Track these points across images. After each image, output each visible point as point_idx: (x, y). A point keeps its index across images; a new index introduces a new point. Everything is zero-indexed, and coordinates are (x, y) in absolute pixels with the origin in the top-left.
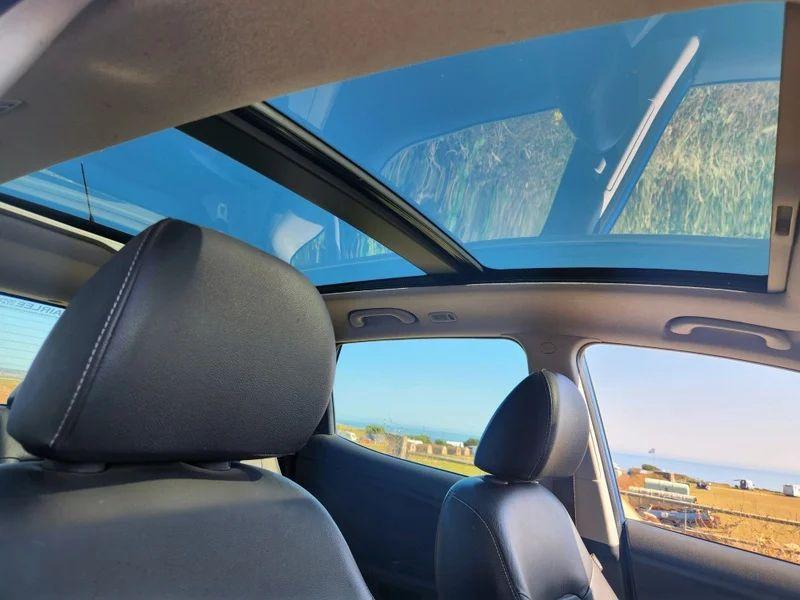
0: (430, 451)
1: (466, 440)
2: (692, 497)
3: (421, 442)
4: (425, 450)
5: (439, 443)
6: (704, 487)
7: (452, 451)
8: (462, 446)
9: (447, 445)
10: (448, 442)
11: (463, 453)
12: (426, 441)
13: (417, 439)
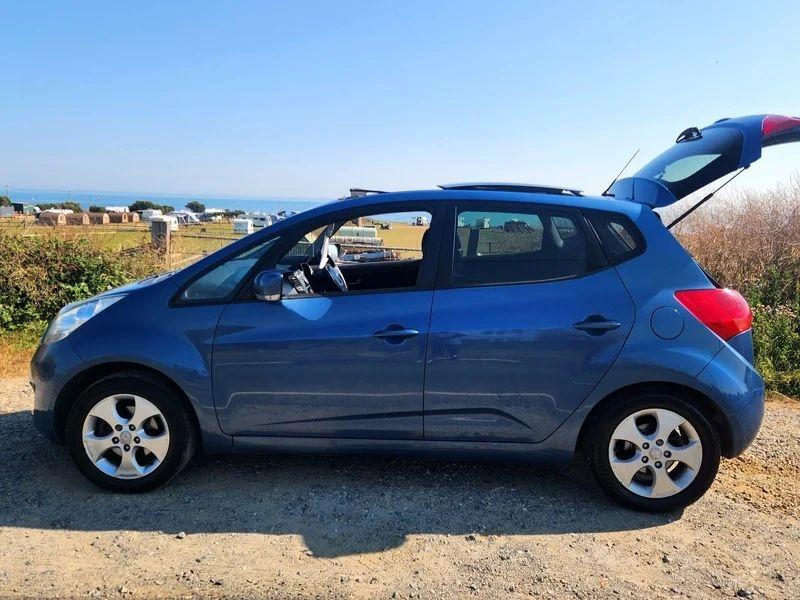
0: (86, 220)
1: (131, 204)
2: (379, 239)
3: (71, 212)
4: (79, 222)
5: (94, 210)
6: (387, 228)
7: (116, 219)
8: (128, 211)
9: (108, 212)
10: (108, 208)
11: (131, 219)
12: (77, 209)
13: (64, 208)
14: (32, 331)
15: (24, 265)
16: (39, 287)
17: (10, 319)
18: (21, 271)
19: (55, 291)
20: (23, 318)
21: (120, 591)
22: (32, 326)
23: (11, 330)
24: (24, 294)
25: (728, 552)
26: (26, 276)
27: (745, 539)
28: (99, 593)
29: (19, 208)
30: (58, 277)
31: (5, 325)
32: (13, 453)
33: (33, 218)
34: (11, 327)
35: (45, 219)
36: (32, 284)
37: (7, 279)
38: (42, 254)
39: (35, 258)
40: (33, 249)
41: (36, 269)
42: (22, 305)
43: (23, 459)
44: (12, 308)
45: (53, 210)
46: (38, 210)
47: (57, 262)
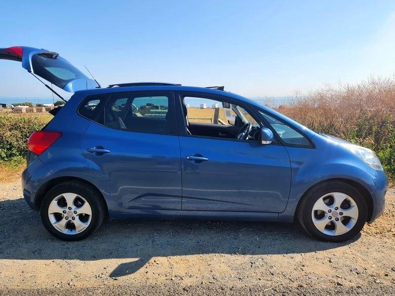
0: (35, 110)
1: (55, 103)
3: (28, 107)
4: (31, 111)
5: (39, 105)
8: (53, 105)
9: (44, 106)
12: (30, 105)
13: (24, 105)
14: (15, 161)
15: (10, 130)
16: (17, 141)
17: (5, 156)
18: (9, 133)
19: (25, 142)
20: (11, 155)
21: (69, 284)
22: (15, 158)
23: (6, 161)
24: (10, 144)
25: (360, 257)
26: (11, 135)
27: (366, 250)
28: (59, 286)
29: (4, 106)
30: (26, 135)
31: (3, 158)
32: (12, 218)
33: (11, 110)
34: (6, 159)
35: (16, 110)
36: (14, 139)
37: (2, 137)
38: (18, 125)
39: (14, 127)
40: (13, 123)
41: (16, 132)
42: (10, 149)
43: (16, 221)
44: (5, 150)
45: (19, 106)
46: (13, 106)
47: (25, 128)
